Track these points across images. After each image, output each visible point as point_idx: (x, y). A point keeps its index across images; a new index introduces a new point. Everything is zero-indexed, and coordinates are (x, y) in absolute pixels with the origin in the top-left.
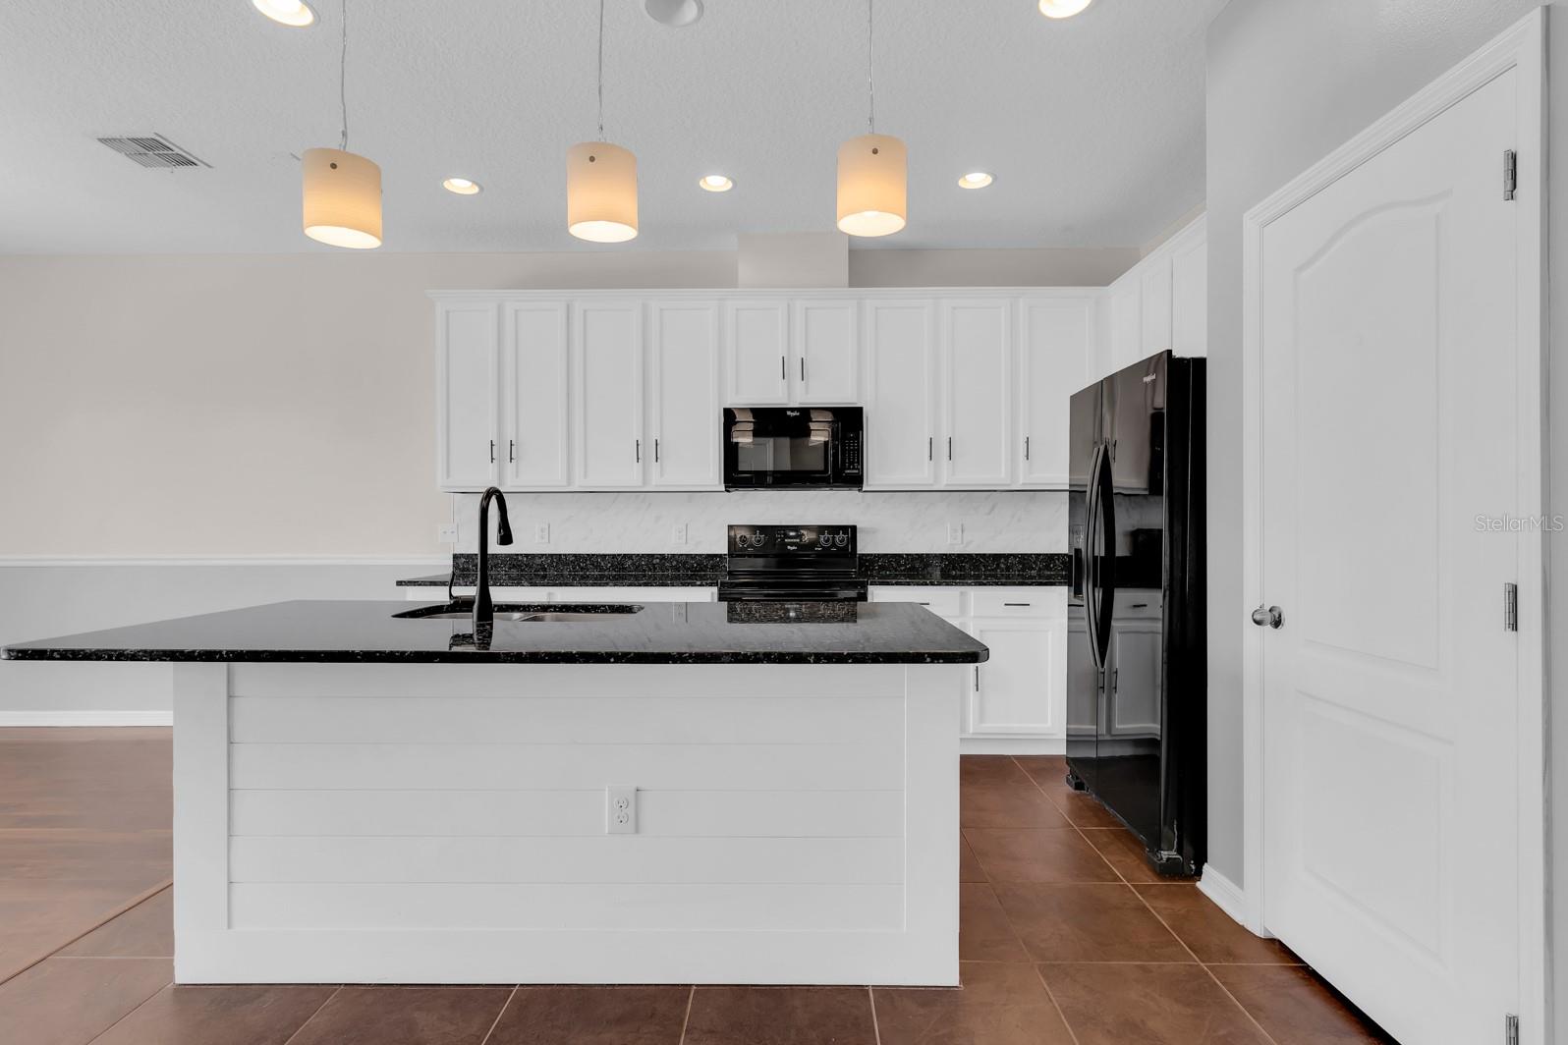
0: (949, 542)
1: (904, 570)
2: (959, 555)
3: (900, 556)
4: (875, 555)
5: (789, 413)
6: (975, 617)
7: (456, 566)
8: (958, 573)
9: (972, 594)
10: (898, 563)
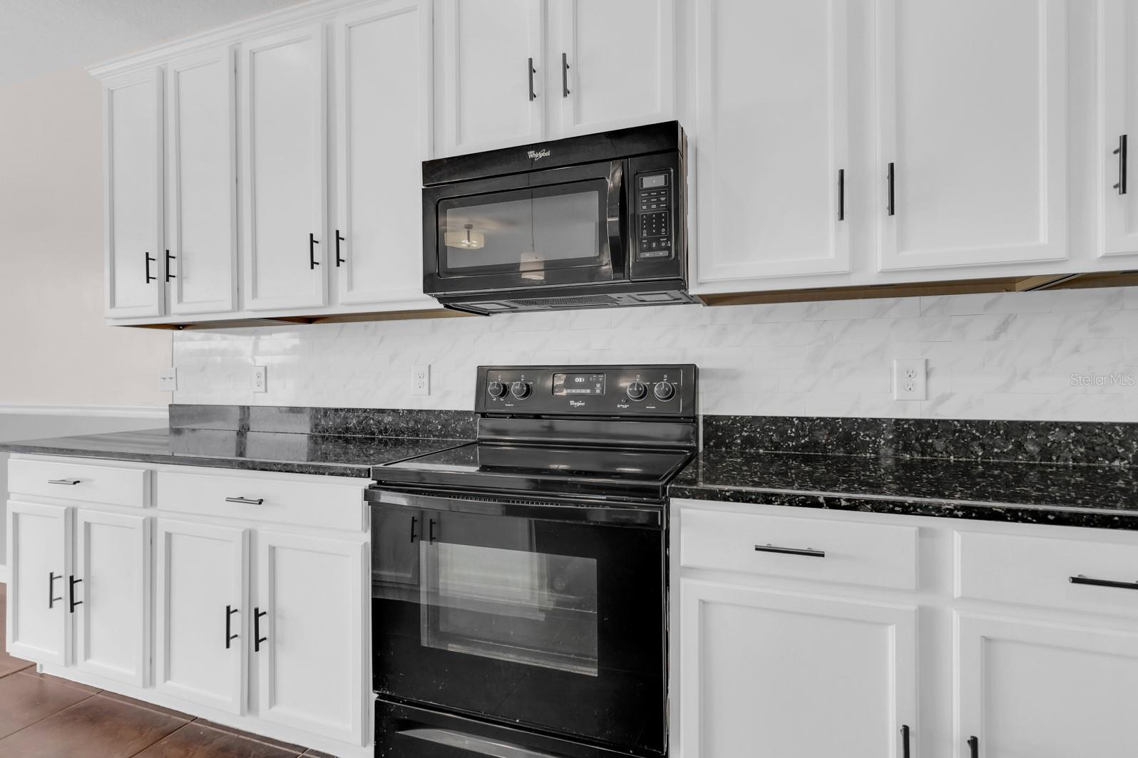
0: (895, 396)
1: (795, 448)
2: (919, 423)
3: (787, 420)
4: (735, 419)
5: (531, 154)
6: (962, 598)
7: (172, 417)
8: (917, 457)
9: (957, 537)
10: (782, 433)
